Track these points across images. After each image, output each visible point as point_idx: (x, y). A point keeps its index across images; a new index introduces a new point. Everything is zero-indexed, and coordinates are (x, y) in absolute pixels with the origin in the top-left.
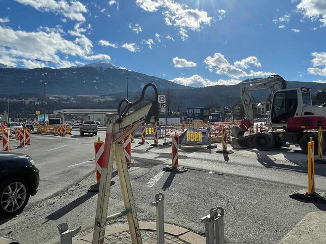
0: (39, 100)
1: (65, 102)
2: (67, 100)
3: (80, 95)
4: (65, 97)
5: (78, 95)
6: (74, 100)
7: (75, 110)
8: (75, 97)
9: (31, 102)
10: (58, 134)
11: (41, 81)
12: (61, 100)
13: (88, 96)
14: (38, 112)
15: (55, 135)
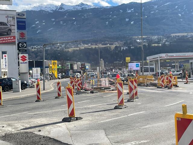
0: (125, 44)
1: (156, 45)
2: (158, 42)
3: (174, 35)
4: (155, 37)
5: (173, 35)
6: (166, 41)
7: (175, 55)
8: (168, 37)
9: (116, 47)
10: (162, 86)
11: (127, 20)
12: (150, 42)
13: (185, 34)
14: (128, 59)
15: (158, 87)
